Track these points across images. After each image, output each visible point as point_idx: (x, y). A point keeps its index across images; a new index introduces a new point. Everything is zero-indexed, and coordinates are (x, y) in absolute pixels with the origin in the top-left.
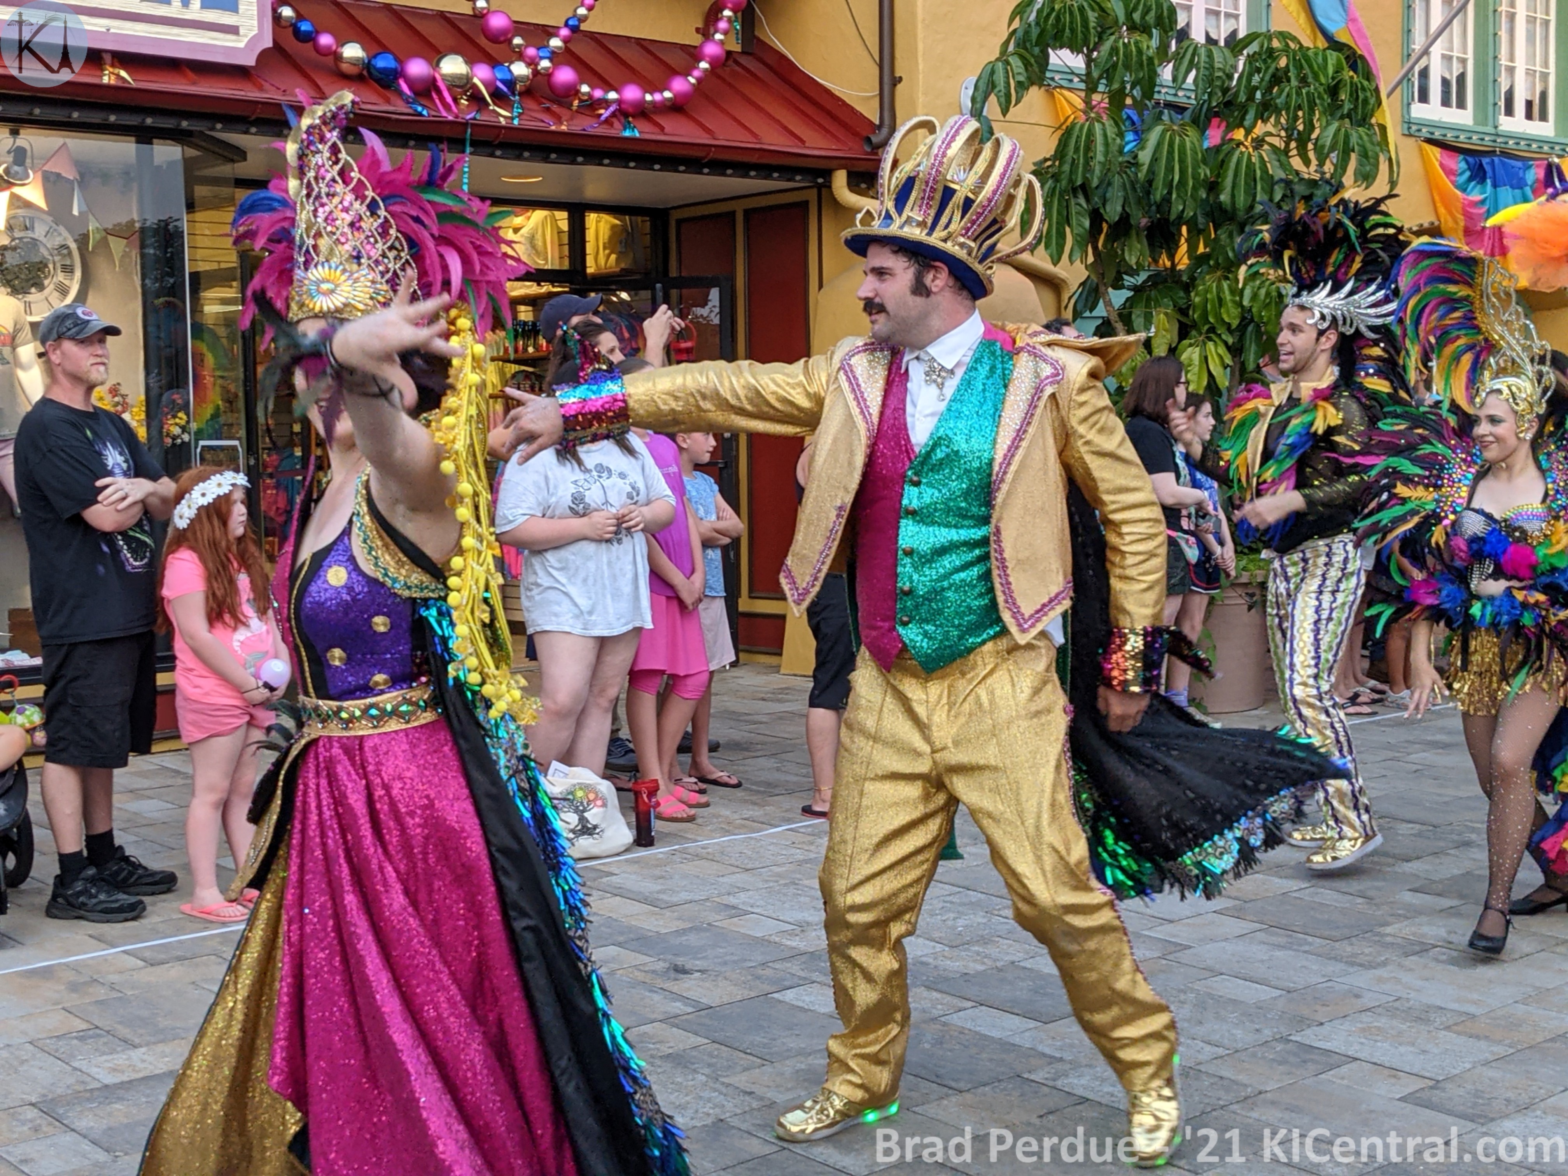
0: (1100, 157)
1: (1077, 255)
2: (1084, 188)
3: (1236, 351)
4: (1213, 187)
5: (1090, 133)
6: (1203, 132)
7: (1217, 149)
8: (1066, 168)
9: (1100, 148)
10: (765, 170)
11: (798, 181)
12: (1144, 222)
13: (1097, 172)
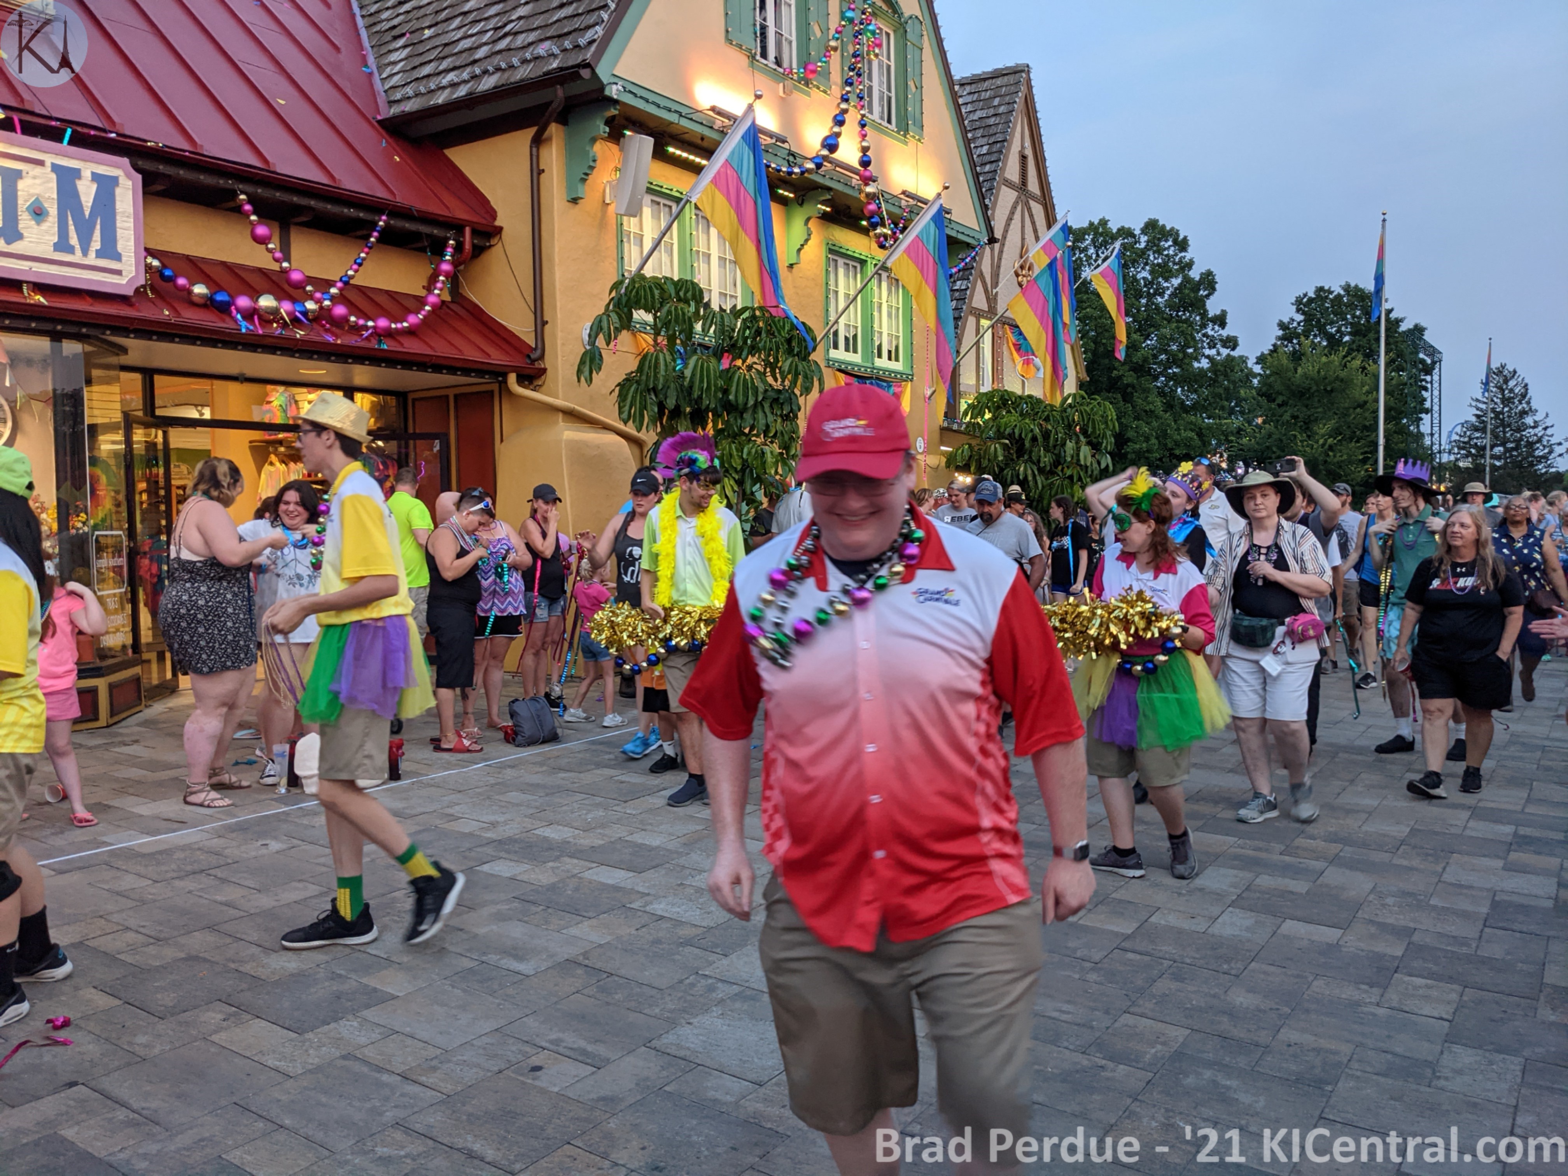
0: (662, 372)
1: (651, 427)
2: (654, 389)
3: (740, 483)
4: (726, 392)
5: (657, 358)
6: (719, 360)
7: (728, 370)
8: (644, 378)
9: (662, 367)
10: (466, 372)
11: (487, 379)
12: (688, 410)
13: (661, 380)
